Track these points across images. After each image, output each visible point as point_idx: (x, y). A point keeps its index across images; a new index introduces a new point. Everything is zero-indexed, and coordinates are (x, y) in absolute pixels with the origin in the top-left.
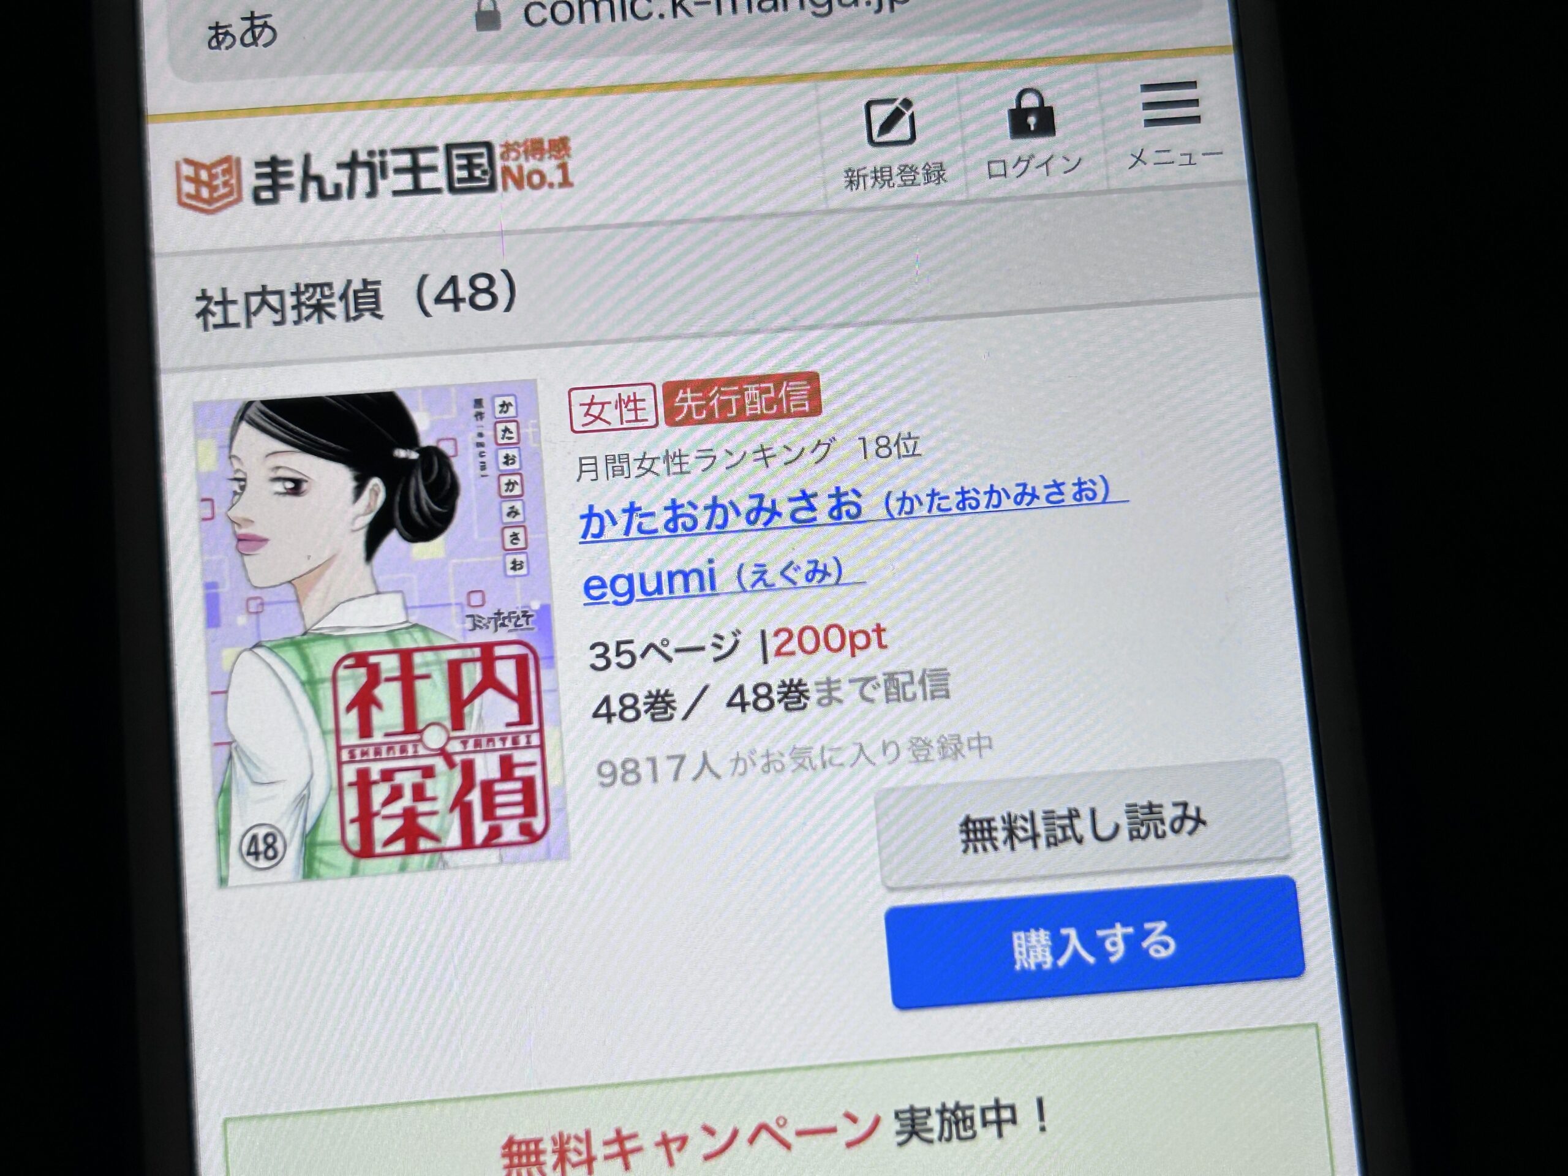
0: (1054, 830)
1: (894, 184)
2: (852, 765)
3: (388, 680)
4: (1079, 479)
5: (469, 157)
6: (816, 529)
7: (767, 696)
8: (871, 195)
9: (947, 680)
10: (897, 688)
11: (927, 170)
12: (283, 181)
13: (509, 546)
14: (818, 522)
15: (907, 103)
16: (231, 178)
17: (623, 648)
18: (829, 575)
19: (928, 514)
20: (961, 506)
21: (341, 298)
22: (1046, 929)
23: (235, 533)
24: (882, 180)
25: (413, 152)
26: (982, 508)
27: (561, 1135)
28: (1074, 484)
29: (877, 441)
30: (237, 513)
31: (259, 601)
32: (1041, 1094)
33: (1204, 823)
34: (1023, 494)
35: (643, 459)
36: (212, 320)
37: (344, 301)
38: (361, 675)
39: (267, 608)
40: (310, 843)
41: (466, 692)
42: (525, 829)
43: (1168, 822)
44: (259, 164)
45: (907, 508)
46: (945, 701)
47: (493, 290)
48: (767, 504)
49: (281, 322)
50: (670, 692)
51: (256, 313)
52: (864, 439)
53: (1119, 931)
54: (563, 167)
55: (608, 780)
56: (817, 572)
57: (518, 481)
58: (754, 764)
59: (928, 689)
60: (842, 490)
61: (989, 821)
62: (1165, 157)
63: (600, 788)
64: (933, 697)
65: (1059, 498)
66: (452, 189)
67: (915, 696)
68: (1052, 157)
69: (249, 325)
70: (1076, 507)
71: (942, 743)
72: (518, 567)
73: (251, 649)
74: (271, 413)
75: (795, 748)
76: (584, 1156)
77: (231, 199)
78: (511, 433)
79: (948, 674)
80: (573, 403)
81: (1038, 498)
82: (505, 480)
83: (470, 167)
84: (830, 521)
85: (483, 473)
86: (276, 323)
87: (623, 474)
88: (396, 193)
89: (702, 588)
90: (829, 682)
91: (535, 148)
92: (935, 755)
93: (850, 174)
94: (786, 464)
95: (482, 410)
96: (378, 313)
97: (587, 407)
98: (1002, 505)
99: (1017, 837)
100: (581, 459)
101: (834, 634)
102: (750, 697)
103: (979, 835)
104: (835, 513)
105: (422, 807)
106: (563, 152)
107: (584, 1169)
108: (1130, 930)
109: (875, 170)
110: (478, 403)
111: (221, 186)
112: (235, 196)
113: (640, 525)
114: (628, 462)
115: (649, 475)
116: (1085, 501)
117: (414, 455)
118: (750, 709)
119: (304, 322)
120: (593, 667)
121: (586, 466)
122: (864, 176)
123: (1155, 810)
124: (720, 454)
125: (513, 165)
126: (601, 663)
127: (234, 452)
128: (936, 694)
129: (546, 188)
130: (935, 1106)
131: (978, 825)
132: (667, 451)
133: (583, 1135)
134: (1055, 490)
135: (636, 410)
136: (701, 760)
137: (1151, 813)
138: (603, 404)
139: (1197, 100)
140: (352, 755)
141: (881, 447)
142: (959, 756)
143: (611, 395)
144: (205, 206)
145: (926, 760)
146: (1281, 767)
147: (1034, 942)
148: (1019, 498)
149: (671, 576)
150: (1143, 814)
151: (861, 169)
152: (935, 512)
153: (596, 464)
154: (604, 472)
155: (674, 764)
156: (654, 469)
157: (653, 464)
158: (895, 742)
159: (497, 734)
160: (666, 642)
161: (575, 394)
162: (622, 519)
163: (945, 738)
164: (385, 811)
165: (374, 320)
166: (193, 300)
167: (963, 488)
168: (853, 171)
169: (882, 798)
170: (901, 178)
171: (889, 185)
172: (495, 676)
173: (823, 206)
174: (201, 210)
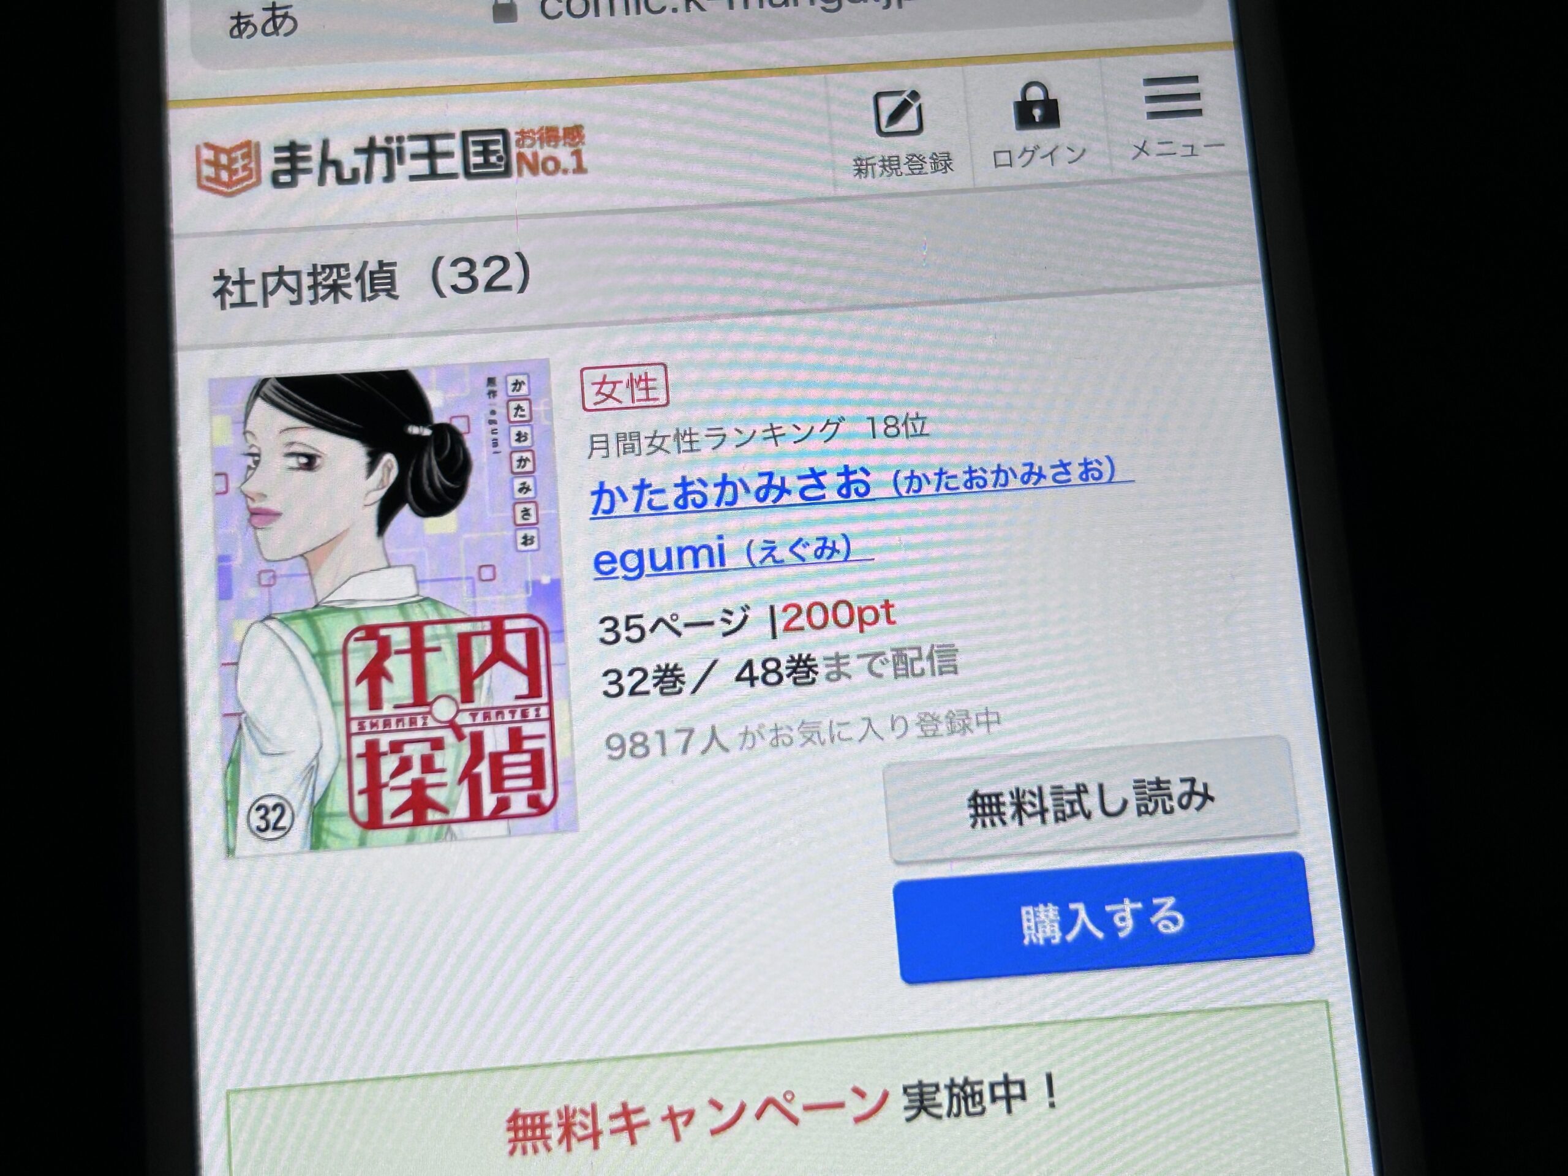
0: (1063, 805)
1: (902, 173)
2: (861, 740)
3: (398, 652)
4: (1085, 459)
5: (485, 144)
6: (825, 507)
7: (775, 671)
8: (878, 182)
9: (955, 656)
10: (906, 664)
11: (935, 159)
12: (301, 165)
13: (520, 521)
14: (828, 499)
15: (915, 95)
16: (251, 162)
17: (632, 622)
18: (838, 552)
19: (935, 493)
20: (969, 484)
21: (357, 279)
22: (1055, 904)
23: (248, 507)
24: (891, 169)
25: (430, 138)
26: (989, 487)
27: (567, 1108)
28: (1080, 464)
29: (885, 421)
30: (250, 487)
31: (271, 574)
32: (1051, 1069)
33: (1212, 799)
34: (1030, 473)
35: (653, 437)
36: (229, 300)
37: (360, 282)
38: (372, 646)
39: (279, 581)
40: (318, 814)
41: (476, 665)
42: (534, 802)
43: (1175, 798)
44: (278, 149)
45: (915, 486)
46: (952, 676)
47: (508, 272)
48: (776, 481)
49: (299, 301)
50: (679, 666)
51: (272, 293)
52: (872, 419)
53: (1128, 906)
54: (577, 154)
55: (617, 754)
56: (826, 549)
57: (531, 459)
58: (762, 737)
59: (936, 664)
60: (851, 469)
61: (997, 796)
62: (1167, 148)
63: (609, 760)
64: (941, 673)
65: (1065, 477)
66: (468, 174)
67: (923, 673)
68: (1057, 147)
69: (266, 304)
70: (1082, 487)
71: (951, 719)
72: (529, 542)
73: (262, 621)
74: (286, 390)
75: (803, 722)
76: (590, 1131)
77: (250, 182)
78: (523, 410)
79: (957, 650)
80: (585, 382)
81: (1045, 477)
82: (516, 456)
83: (486, 153)
84: (842, 499)
85: (497, 449)
86: (292, 303)
87: (633, 452)
88: (413, 178)
89: (712, 564)
90: (838, 658)
91: (549, 135)
92: (943, 729)
93: (859, 163)
94: (795, 442)
95: (495, 388)
96: (394, 293)
97: (599, 386)
98: (1009, 484)
99: (1025, 811)
100: (592, 436)
101: (843, 610)
102: (758, 671)
103: (987, 810)
104: (844, 491)
105: (431, 779)
106: (577, 140)
107: (590, 1143)
108: (1139, 905)
109: (883, 159)
110: (491, 381)
111: (240, 170)
112: (254, 180)
113: (650, 502)
114: (639, 440)
115: (660, 451)
116: (1091, 481)
117: (427, 432)
118: (759, 683)
119: (320, 301)
120: (603, 641)
121: (597, 443)
122: (873, 165)
123: (1162, 785)
124: (729, 432)
125: (528, 152)
126: (611, 637)
127: (248, 428)
128: (944, 669)
129: (560, 175)
130: (944, 1081)
131: (986, 800)
132: (678, 430)
133: (588, 1109)
134: (1061, 469)
135: (647, 389)
136: (709, 733)
137: (1159, 788)
138: (614, 383)
139: (1199, 94)
140: (361, 726)
141: (889, 426)
143: (623, 375)
144: (224, 189)
145: (934, 735)
146: (1288, 744)
147: (1042, 916)
148: (1026, 478)
149: (681, 551)
150: (1151, 790)
151: (869, 158)
152: (943, 490)
153: (606, 441)
154: (615, 449)
155: (685, 735)
156: (664, 447)
157: (663, 442)
158: (903, 717)
159: (507, 707)
160: (675, 617)
161: (586, 373)
162: (633, 496)
163: (953, 713)
164: (394, 783)
165: (389, 300)
166: (211, 279)
167: (970, 467)
168: (862, 161)
169: (890, 772)
170: (910, 166)
171: (897, 174)
172: (506, 651)
173: (832, 194)
174: (220, 193)
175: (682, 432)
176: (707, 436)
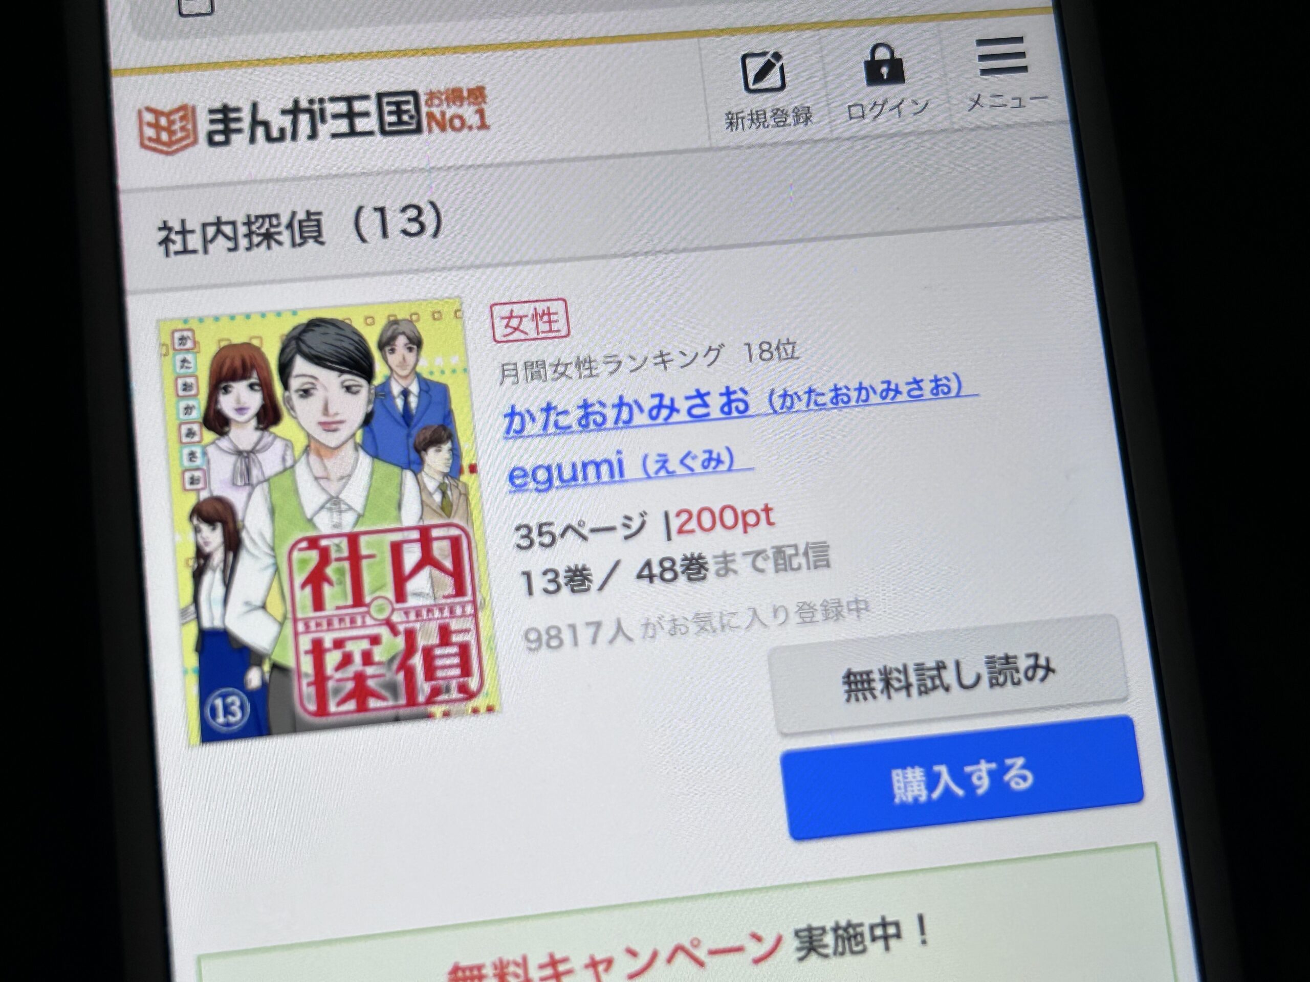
0: (924, 680)
1: (768, 125)
2: (748, 627)
3: (338, 560)
4: (935, 376)
5: (397, 104)
6: (710, 422)
7: (671, 569)
8: (748, 135)
9: (826, 551)
10: (784, 559)
11: (796, 113)
12: (234, 126)
14: (712, 416)
15: (777, 56)
16: (187, 124)
18: (722, 462)
19: (805, 408)
20: (834, 401)
21: (287, 227)
22: (921, 766)
24: (758, 121)
25: (349, 100)
26: (853, 403)
27: (501, 961)
28: (931, 381)
29: (760, 346)
32: (920, 911)
33: (1053, 671)
34: (888, 390)
35: (557, 365)
36: (173, 248)
37: (290, 230)
38: (314, 555)
41: (407, 569)
42: (463, 688)
43: (1022, 669)
44: (212, 112)
45: (788, 404)
46: (825, 571)
47: (422, 219)
48: (667, 402)
49: (235, 249)
50: (587, 567)
51: (212, 241)
52: (749, 345)
53: (984, 767)
54: (481, 112)
55: (534, 646)
56: (712, 461)
58: (662, 628)
59: (811, 559)
60: (731, 389)
61: (868, 673)
62: (999, 101)
63: (527, 651)
64: (816, 567)
65: (918, 393)
66: (384, 132)
67: (799, 568)
68: (903, 101)
69: (206, 251)
70: (934, 401)
71: (825, 606)
75: (697, 614)
76: (522, 979)
77: (188, 142)
79: (828, 546)
80: (494, 317)
81: (900, 393)
83: (399, 112)
84: (723, 416)
86: (230, 250)
88: (335, 136)
89: (612, 475)
90: (725, 556)
91: (455, 95)
92: (819, 616)
93: (730, 116)
94: (682, 367)
96: (321, 239)
97: (507, 320)
98: (869, 401)
99: (892, 686)
100: (503, 365)
101: (728, 514)
102: (656, 570)
103: (860, 686)
104: (726, 409)
105: (370, 670)
106: (480, 100)
108: (993, 766)
109: (751, 113)
111: (178, 131)
112: (191, 139)
113: (556, 422)
114: (544, 367)
115: (563, 378)
116: (941, 395)
118: (657, 580)
119: (255, 248)
120: (519, 547)
121: (507, 371)
122: (743, 119)
123: (1010, 660)
124: (624, 359)
125: (436, 111)
126: (524, 543)
128: (818, 564)
129: (465, 131)
130: (830, 925)
131: (858, 678)
132: (578, 358)
133: (520, 960)
134: (915, 386)
135: (550, 322)
136: (615, 626)
137: (1008, 663)
138: (521, 318)
139: (1024, 52)
140: (307, 626)
141: (763, 351)
143: (528, 309)
144: (165, 148)
145: (811, 622)
146: (1117, 621)
147: (910, 778)
148: (884, 394)
149: (585, 466)
150: (1002, 664)
151: (739, 113)
152: (812, 406)
153: (516, 369)
154: (524, 376)
155: (592, 630)
156: (568, 373)
157: (566, 369)
158: (783, 606)
159: (435, 605)
160: (582, 524)
161: (496, 309)
162: (540, 417)
163: (827, 602)
164: (338, 675)
165: (317, 246)
166: (155, 230)
167: (835, 386)
168: (733, 115)
169: (774, 656)
170: (774, 120)
171: (764, 126)
172: (433, 555)
173: (707, 145)
174: (161, 152)
175: (581, 359)
176: (605, 363)
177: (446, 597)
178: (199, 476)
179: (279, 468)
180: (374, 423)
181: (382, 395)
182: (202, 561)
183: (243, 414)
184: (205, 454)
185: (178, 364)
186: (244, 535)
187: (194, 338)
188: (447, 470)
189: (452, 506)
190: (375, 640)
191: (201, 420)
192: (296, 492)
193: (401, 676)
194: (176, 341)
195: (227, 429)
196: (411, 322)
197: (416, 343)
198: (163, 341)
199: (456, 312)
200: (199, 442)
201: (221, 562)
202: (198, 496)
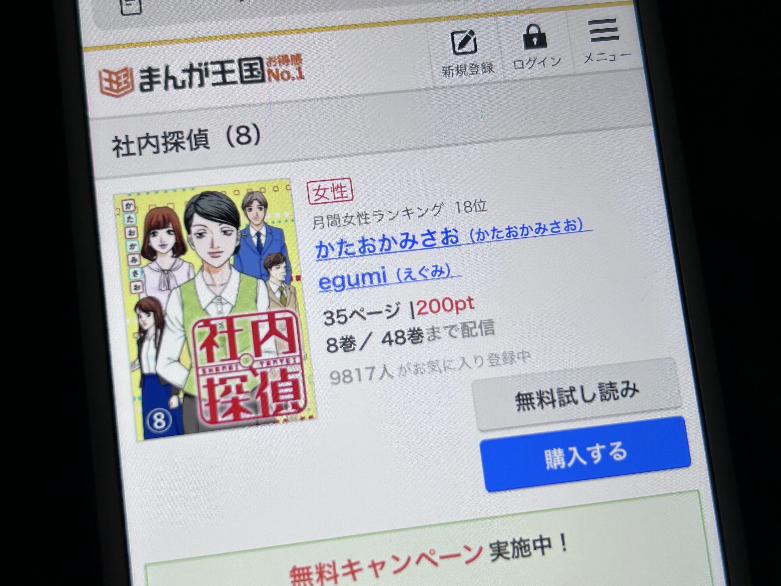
0: (563, 398)
1: (467, 74)
2: (460, 369)
3: (221, 332)
4: (567, 220)
5: (251, 65)
6: (435, 249)
8: (455, 79)
11: (484, 66)
12: (155, 79)
14: (436, 246)
15: (472, 33)
16: (128, 78)
17: (341, 313)
18: (443, 272)
19: (492, 240)
20: (508, 235)
22: (561, 448)
24: (461, 71)
25: (222, 63)
26: (519, 236)
27: (320, 564)
28: (565, 223)
29: (464, 204)
32: (562, 532)
33: (638, 391)
34: (539, 228)
35: (346, 217)
36: (121, 152)
37: (189, 140)
38: (207, 330)
41: (262, 337)
42: (295, 406)
43: (620, 390)
44: (142, 71)
45: (481, 237)
48: (410, 237)
49: (157, 152)
51: (144, 147)
52: (458, 203)
53: (598, 447)
54: (299, 69)
55: (335, 381)
56: (437, 271)
58: (410, 370)
60: (448, 229)
61: (530, 394)
62: (602, 57)
63: (332, 385)
65: (557, 230)
66: (243, 82)
68: (546, 58)
69: (140, 154)
70: (567, 234)
71: (505, 356)
75: (430, 361)
76: (332, 575)
77: (129, 89)
80: (309, 189)
81: (547, 230)
83: (251, 70)
84: (444, 245)
86: (155, 153)
88: (214, 84)
89: (379, 281)
91: (284, 59)
92: (501, 362)
93: (445, 69)
94: (419, 217)
96: (207, 146)
97: (317, 191)
98: (529, 234)
99: (545, 402)
100: (315, 218)
101: (447, 303)
103: (525, 402)
104: (445, 241)
105: (241, 397)
106: (298, 61)
107: (332, 581)
108: (603, 447)
109: (457, 67)
111: (123, 83)
112: (131, 88)
113: (346, 251)
114: (339, 218)
115: (350, 224)
116: (571, 231)
119: (169, 152)
120: (326, 324)
121: (317, 221)
122: (452, 70)
123: (613, 385)
124: (385, 213)
125: (274, 69)
126: (330, 321)
129: (290, 80)
130: (510, 540)
131: (525, 397)
132: (359, 213)
133: (331, 564)
134: (555, 226)
135: (342, 192)
136: (382, 369)
137: (611, 387)
138: (325, 189)
139: (617, 28)
140: (204, 371)
141: (466, 207)
142: (513, 362)
143: (329, 185)
144: (115, 94)
145: (497, 365)
146: (675, 362)
147: (555, 455)
148: (537, 230)
149: (363, 276)
150: (607, 388)
151: (450, 66)
152: (495, 239)
153: (322, 220)
154: (327, 224)
155: (369, 371)
156: (352, 222)
157: (351, 219)
158: (481, 357)
159: (278, 358)
160: (362, 310)
161: (310, 185)
162: (337, 248)
163: (506, 353)
164: (223, 400)
165: (205, 149)
166: (111, 142)
167: (509, 226)
168: (446, 68)
169: (476, 385)
170: (471, 70)
171: (465, 74)
172: (276, 329)
173: (432, 87)
174: (113, 96)
175: (360, 213)
176: (374, 215)
177: (284, 353)
178: (139, 285)
179: (186, 279)
180: (241, 252)
181: (244, 236)
182: (142, 335)
183: (164, 248)
184: (143, 272)
185: (126, 220)
186: (166, 319)
187: (135, 204)
188: (283, 279)
189: (286, 299)
190: (244, 379)
191: (140, 252)
192: (196, 293)
193: (259, 399)
194: (125, 207)
195: (155, 257)
196: (261, 192)
197: (264, 205)
198: (117, 207)
199: (287, 186)
200: (140, 265)
201: (153, 335)
202: (139, 296)
